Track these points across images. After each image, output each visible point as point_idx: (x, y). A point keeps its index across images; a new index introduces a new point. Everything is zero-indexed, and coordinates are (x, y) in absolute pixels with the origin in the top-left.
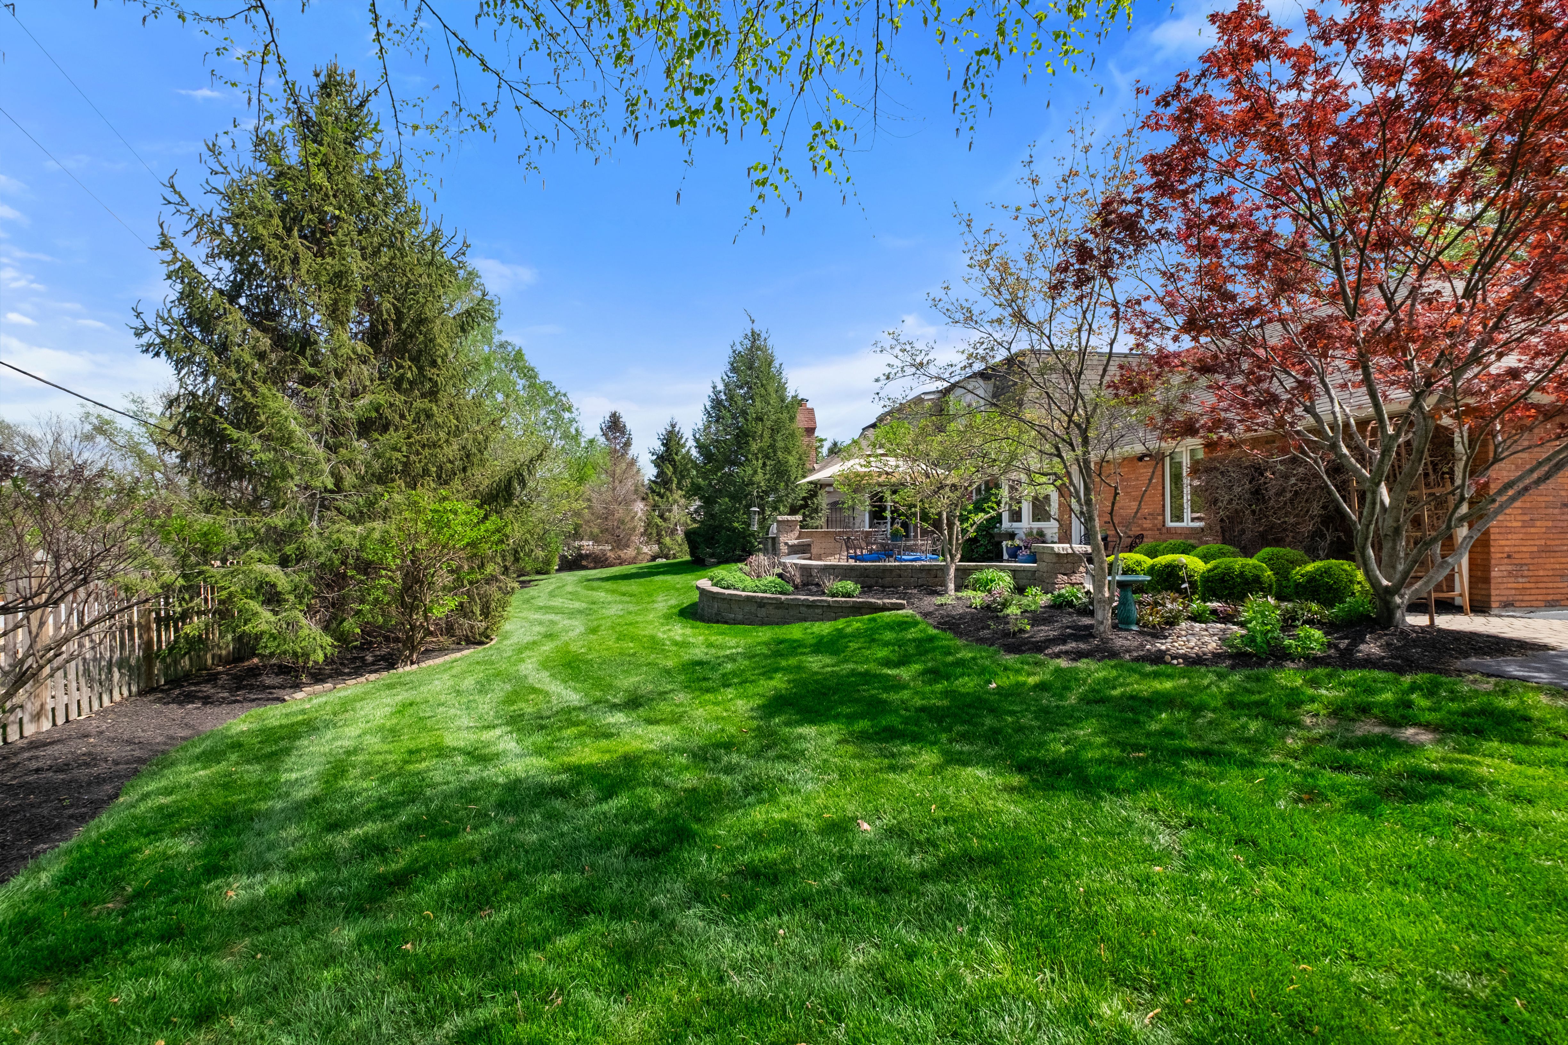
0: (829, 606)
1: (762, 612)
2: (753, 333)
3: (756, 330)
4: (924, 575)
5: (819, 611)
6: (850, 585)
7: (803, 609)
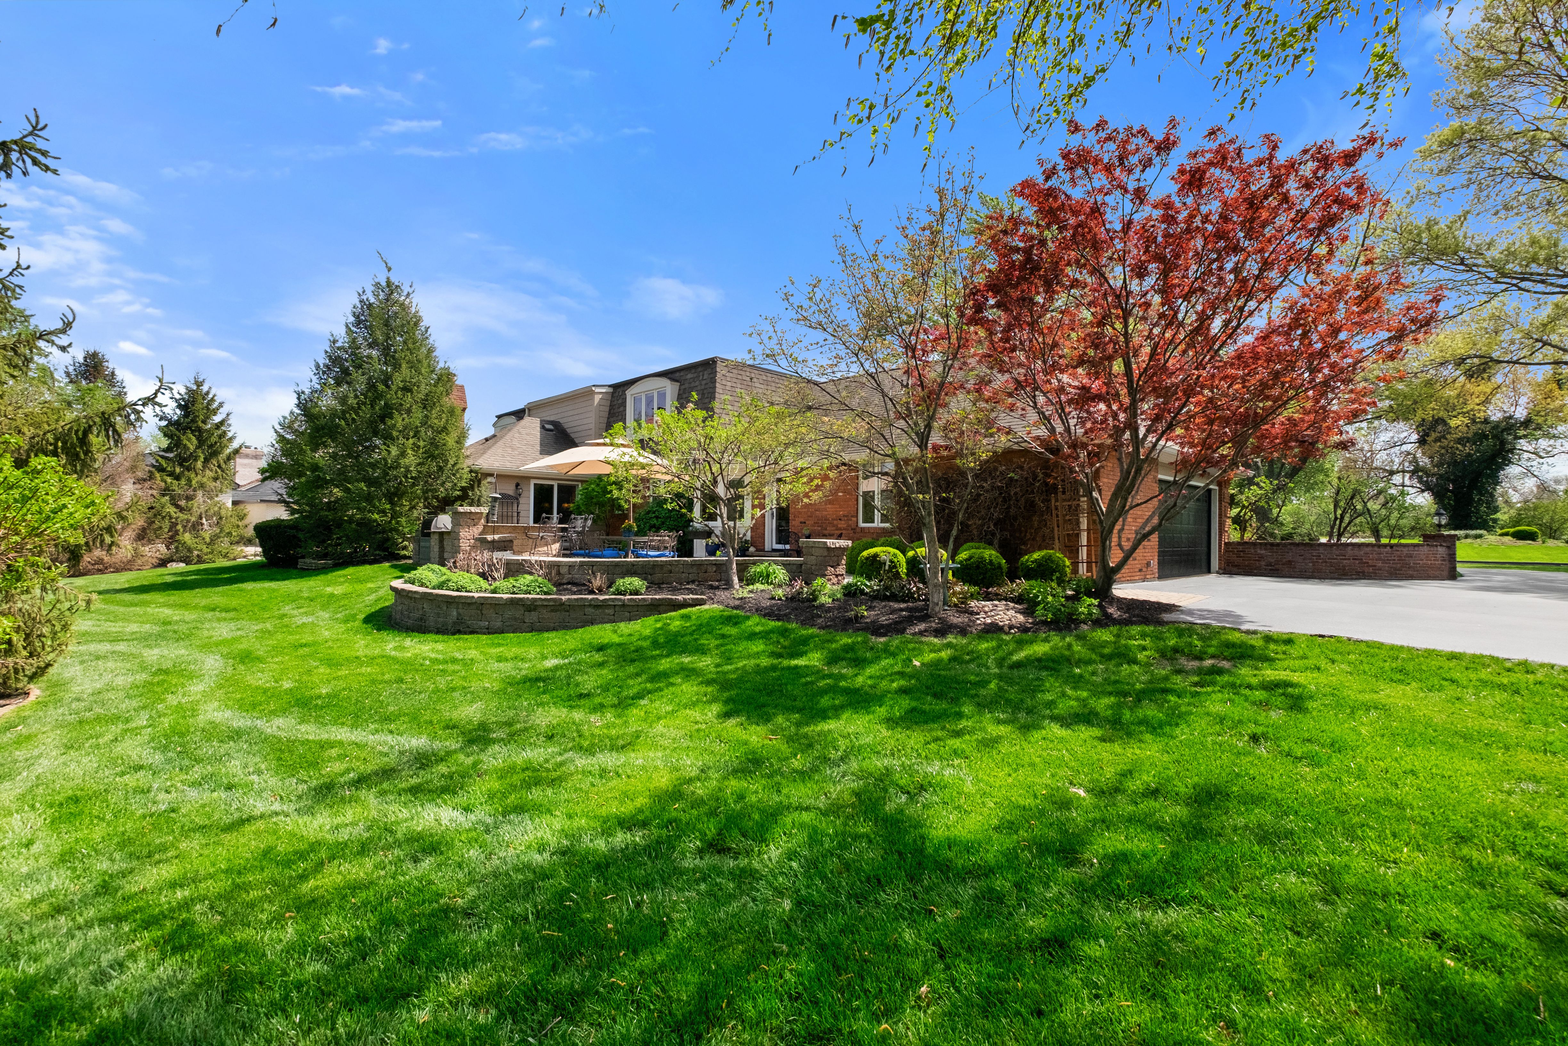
0: (624, 605)
1: (533, 616)
2: (389, 283)
3: (395, 280)
4: (695, 569)
5: (611, 611)
6: (636, 582)
7: (590, 610)
